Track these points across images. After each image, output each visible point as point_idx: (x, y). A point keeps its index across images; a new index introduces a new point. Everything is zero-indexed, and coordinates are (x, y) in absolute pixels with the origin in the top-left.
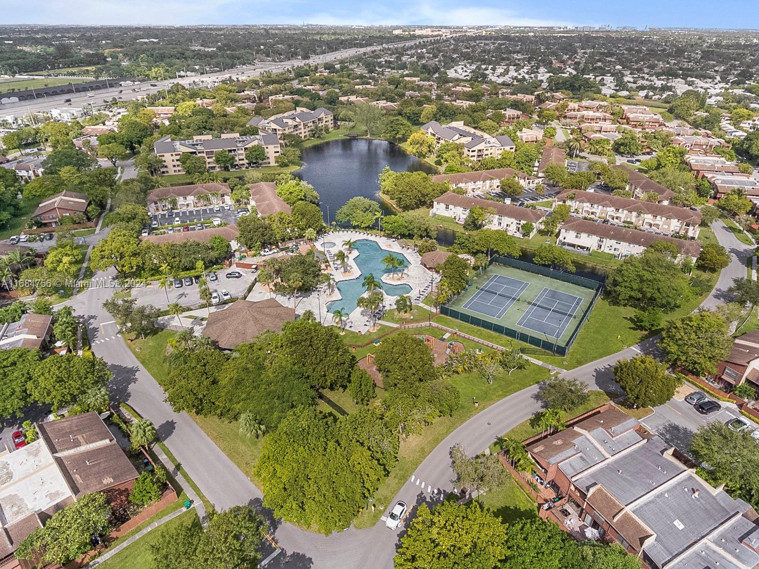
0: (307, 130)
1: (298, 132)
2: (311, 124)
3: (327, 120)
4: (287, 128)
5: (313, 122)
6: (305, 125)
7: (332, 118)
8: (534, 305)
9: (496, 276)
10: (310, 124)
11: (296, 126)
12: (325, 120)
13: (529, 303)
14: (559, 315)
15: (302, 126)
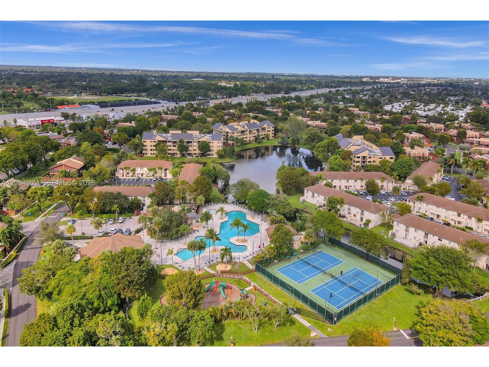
0: (252, 135)
1: (245, 136)
2: (256, 132)
3: (269, 130)
4: (235, 132)
5: (258, 130)
6: (250, 132)
7: (273, 129)
8: (336, 279)
9: (321, 252)
10: (254, 132)
11: (242, 132)
12: (267, 130)
13: (332, 276)
14: (352, 291)
15: (248, 133)
